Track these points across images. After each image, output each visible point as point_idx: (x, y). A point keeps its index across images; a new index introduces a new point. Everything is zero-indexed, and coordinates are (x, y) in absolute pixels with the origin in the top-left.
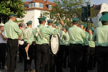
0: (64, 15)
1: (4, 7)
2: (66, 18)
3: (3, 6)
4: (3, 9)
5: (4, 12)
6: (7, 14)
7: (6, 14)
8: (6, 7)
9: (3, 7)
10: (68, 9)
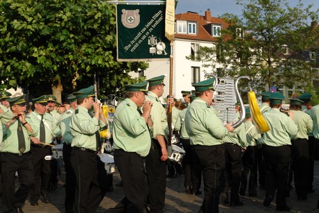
0: (252, 50)
1: (100, 49)
2: (258, 60)
3: (98, 47)
4: (98, 54)
5: (100, 62)
6: (108, 66)
7: (105, 66)
8: (105, 50)
9: (97, 51)
10: (263, 34)
